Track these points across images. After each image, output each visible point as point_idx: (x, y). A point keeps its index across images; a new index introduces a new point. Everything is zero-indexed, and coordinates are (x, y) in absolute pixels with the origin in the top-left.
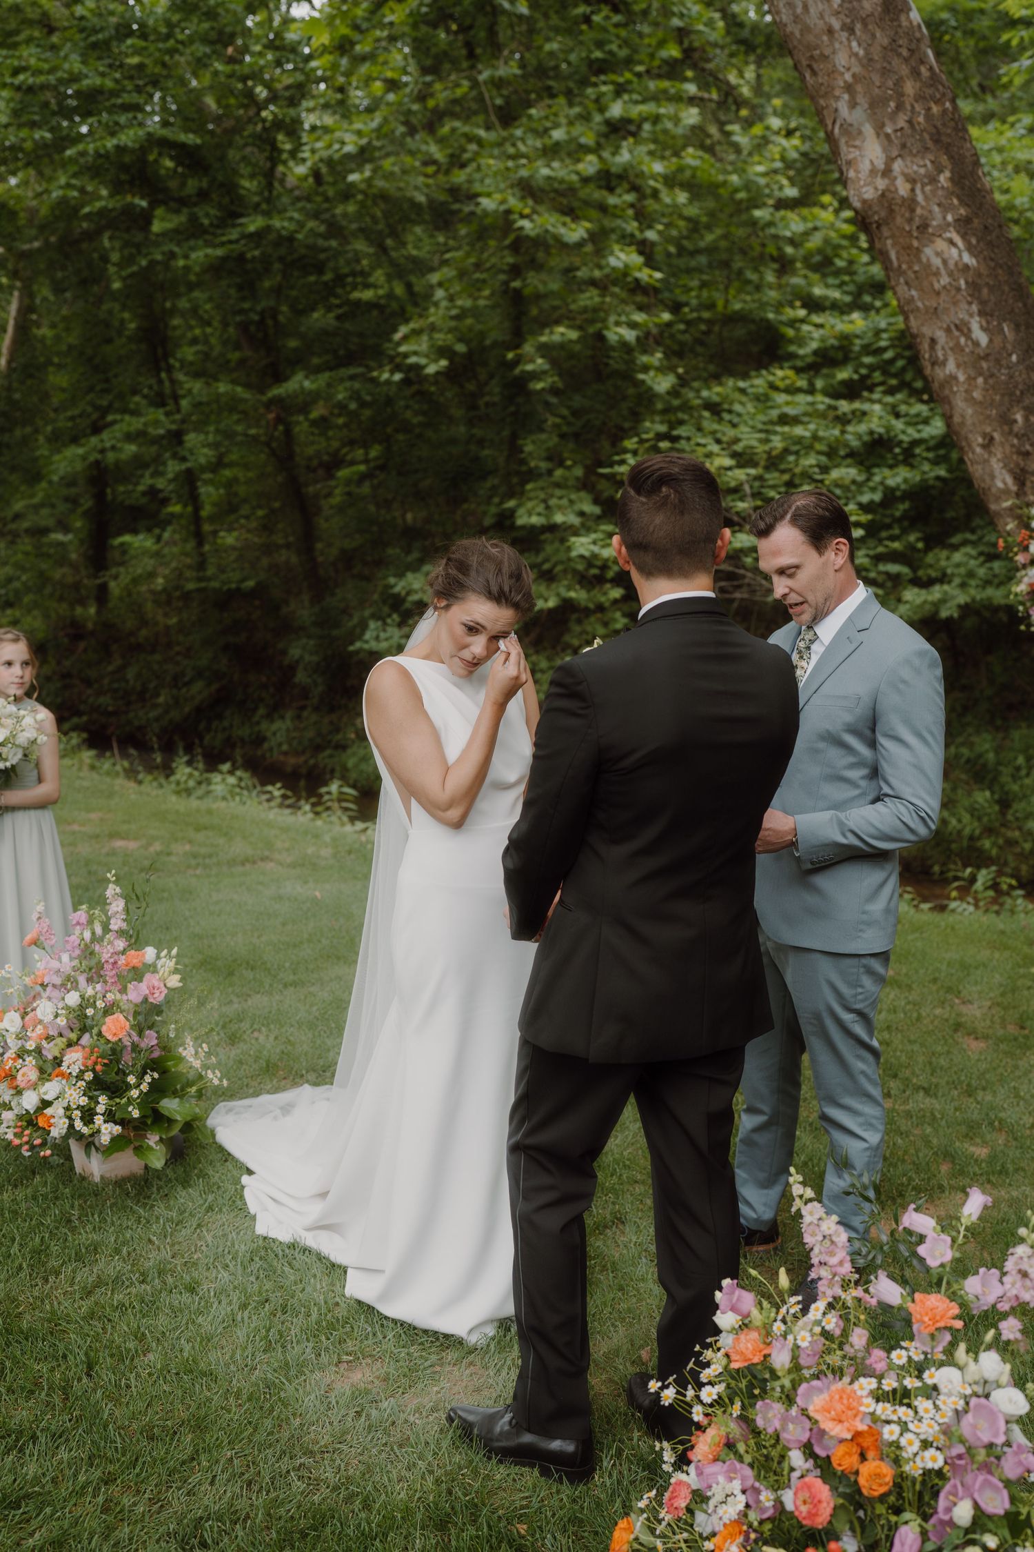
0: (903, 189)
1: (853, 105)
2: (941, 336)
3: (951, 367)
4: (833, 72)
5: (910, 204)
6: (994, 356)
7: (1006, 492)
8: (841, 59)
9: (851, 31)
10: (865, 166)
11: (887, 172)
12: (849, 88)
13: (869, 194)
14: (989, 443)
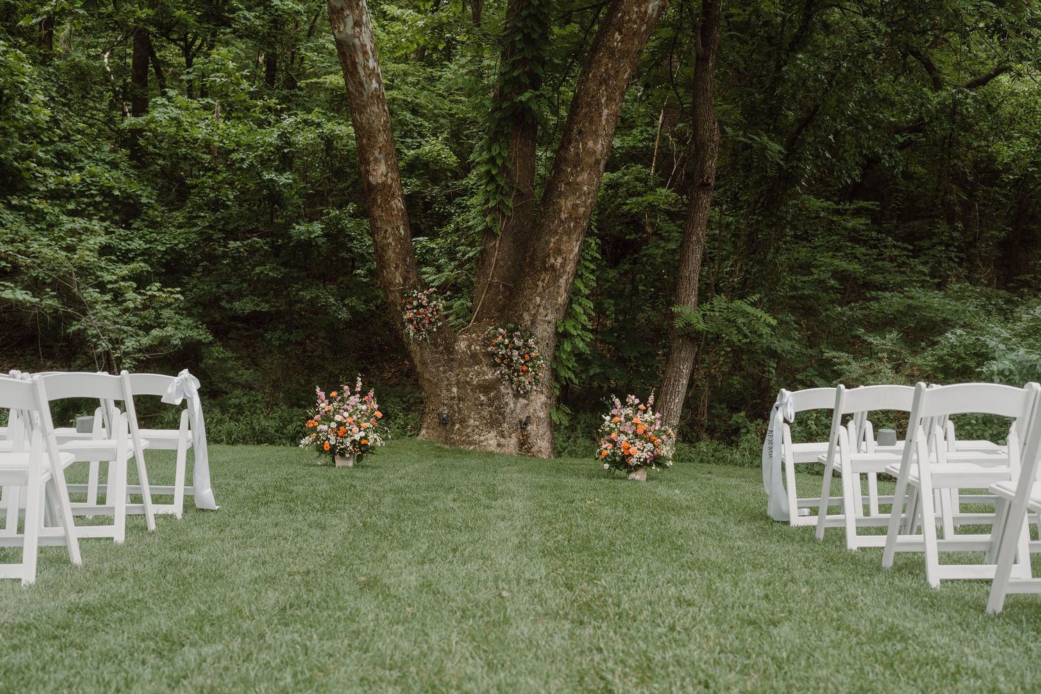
0: (389, 181)
1: (380, 153)
2: (389, 230)
3: (390, 240)
4: (376, 142)
5: (391, 187)
6: (404, 239)
7: (399, 284)
8: (381, 139)
9: (384, 131)
10: (380, 172)
11: (386, 176)
12: (380, 148)
13: (380, 181)
14: (396, 268)
